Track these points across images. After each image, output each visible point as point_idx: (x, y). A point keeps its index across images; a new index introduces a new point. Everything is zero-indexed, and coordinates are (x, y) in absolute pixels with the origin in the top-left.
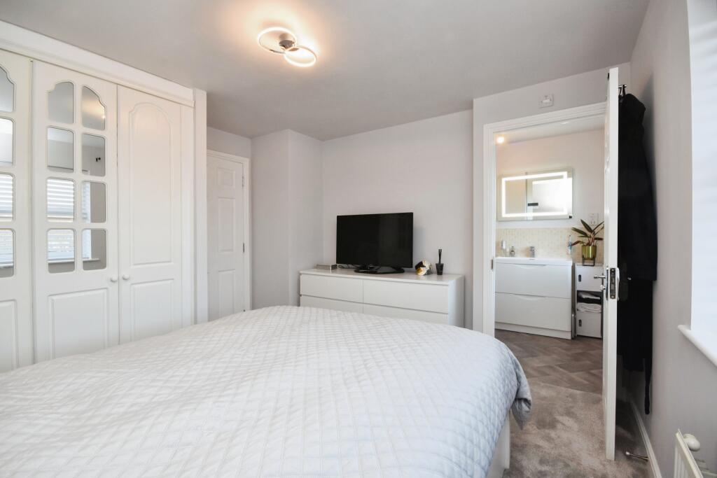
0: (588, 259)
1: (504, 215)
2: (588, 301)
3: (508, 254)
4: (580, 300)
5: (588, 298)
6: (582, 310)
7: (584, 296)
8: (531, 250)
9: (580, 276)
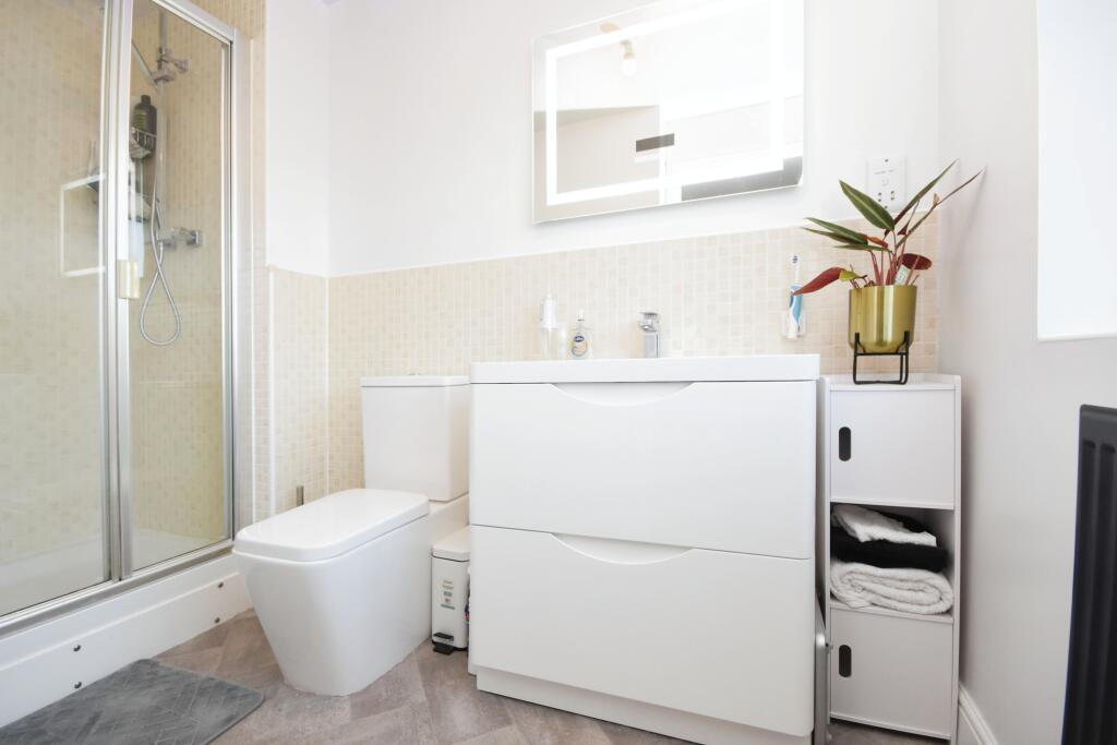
0: (881, 350)
1: (554, 198)
2: (882, 555)
3: (564, 350)
4: (846, 548)
5: (884, 542)
6: (854, 598)
7: (865, 531)
8: (648, 329)
9: (845, 434)
